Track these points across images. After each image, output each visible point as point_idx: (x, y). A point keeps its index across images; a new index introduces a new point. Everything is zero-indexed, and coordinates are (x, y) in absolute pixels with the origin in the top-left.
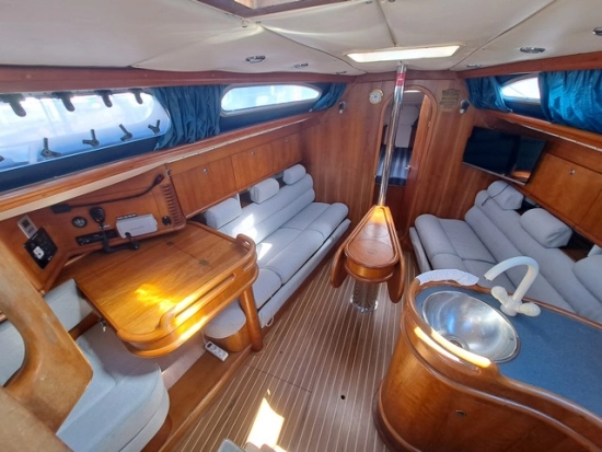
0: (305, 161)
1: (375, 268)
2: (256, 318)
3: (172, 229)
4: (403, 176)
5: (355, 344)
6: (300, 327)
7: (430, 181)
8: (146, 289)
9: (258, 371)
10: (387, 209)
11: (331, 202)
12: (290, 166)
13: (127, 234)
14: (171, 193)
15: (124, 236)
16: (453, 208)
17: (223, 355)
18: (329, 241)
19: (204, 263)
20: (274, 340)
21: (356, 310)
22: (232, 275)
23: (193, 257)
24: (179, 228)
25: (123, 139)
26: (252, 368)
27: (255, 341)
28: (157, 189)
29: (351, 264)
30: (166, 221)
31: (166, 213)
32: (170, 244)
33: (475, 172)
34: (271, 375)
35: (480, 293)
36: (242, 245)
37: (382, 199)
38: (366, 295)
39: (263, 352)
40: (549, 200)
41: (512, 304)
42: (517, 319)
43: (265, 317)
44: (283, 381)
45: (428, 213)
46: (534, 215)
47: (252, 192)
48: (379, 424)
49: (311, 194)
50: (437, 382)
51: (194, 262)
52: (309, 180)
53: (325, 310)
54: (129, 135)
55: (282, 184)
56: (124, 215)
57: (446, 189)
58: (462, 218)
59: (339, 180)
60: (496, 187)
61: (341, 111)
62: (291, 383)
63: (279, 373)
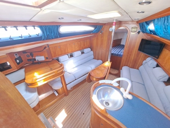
0: (91, 47)
2: (66, 87)
3: (48, 60)
4: (122, 54)
6: (80, 92)
9: (65, 101)
11: (98, 59)
12: (86, 48)
14: (49, 52)
15: (37, 61)
16: (135, 65)
17: (57, 95)
19: (51, 69)
20: (72, 94)
24: (50, 60)
25: (29, 37)
26: (63, 100)
27: (66, 93)
28: (45, 50)
30: (47, 58)
31: (47, 56)
32: (47, 64)
33: (142, 54)
34: (67, 103)
37: (109, 59)
39: (68, 96)
41: (126, 94)
43: (69, 87)
44: (70, 105)
45: (127, 66)
49: (93, 57)
51: (49, 68)
52: (92, 52)
54: (30, 36)
56: (38, 55)
57: (132, 59)
58: (138, 69)
59: (100, 53)
60: (149, 59)
61: (101, 34)
62: (71, 106)
63: (70, 103)
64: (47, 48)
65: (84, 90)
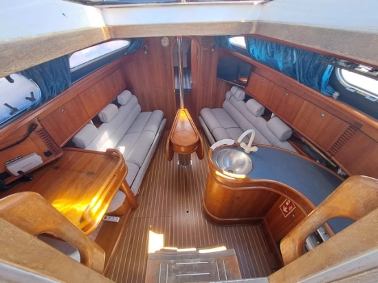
0: (129, 87)
1: (189, 146)
2: (131, 192)
3: (54, 158)
4: (189, 87)
5: (186, 185)
6: (155, 187)
7: (203, 89)
8: (58, 203)
9: (140, 219)
10: (186, 110)
11: (152, 110)
12: (120, 92)
13: (20, 172)
14: (45, 134)
15: (17, 174)
16: (217, 103)
17: (117, 219)
18: (158, 135)
19: (90, 174)
20: (143, 199)
21: (182, 168)
22: (115, 176)
23: (80, 172)
24: (60, 155)
25: (11, 114)
26: (136, 219)
27: (132, 204)
28: (33, 134)
29: (176, 147)
30: (47, 154)
31: (46, 149)
32: (57, 168)
33: (223, 83)
34: (148, 217)
35: (236, 147)
36: (112, 155)
37: (182, 105)
38: (185, 159)
39: (139, 208)
40: (255, 95)
41: (248, 148)
42: (251, 154)
43: (135, 189)
44: (156, 218)
45: (206, 107)
46: (251, 102)
47: (100, 116)
48: (207, 216)
49: (138, 107)
50: (227, 190)
51: (82, 175)
52: (135, 99)
53: (166, 173)
54: (15, 110)
55: (119, 106)
57: (211, 92)
58: (221, 107)
60: (234, 89)
61: (146, 52)
62: (160, 217)
63: (152, 215)
64: (39, 127)
65: (160, 179)
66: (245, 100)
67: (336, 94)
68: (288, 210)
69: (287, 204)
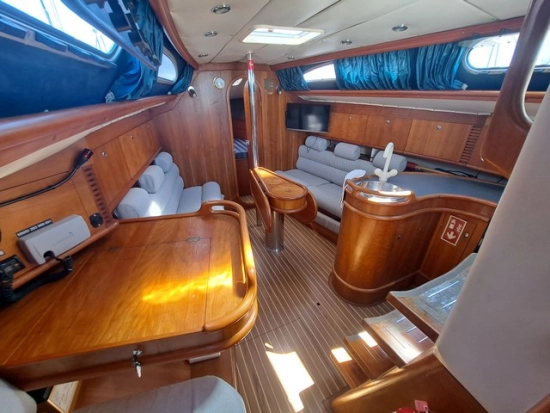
1: (297, 199)
4: (244, 151)
7: (271, 145)
9: (250, 341)
13: (49, 255)
16: (288, 164)
23: (171, 242)
29: (282, 203)
31: (94, 209)
32: (113, 250)
33: (294, 134)
34: (262, 334)
37: (256, 164)
40: (344, 137)
41: (384, 175)
44: (276, 329)
46: (340, 147)
47: (143, 181)
49: (181, 181)
52: (176, 168)
56: (32, 227)
57: (281, 150)
58: (295, 168)
59: (204, 160)
62: (282, 325)
63: (267, 327)
66: (331, 149)
67: (465, 86)
68: (456, 234)
69: (452, 227)
